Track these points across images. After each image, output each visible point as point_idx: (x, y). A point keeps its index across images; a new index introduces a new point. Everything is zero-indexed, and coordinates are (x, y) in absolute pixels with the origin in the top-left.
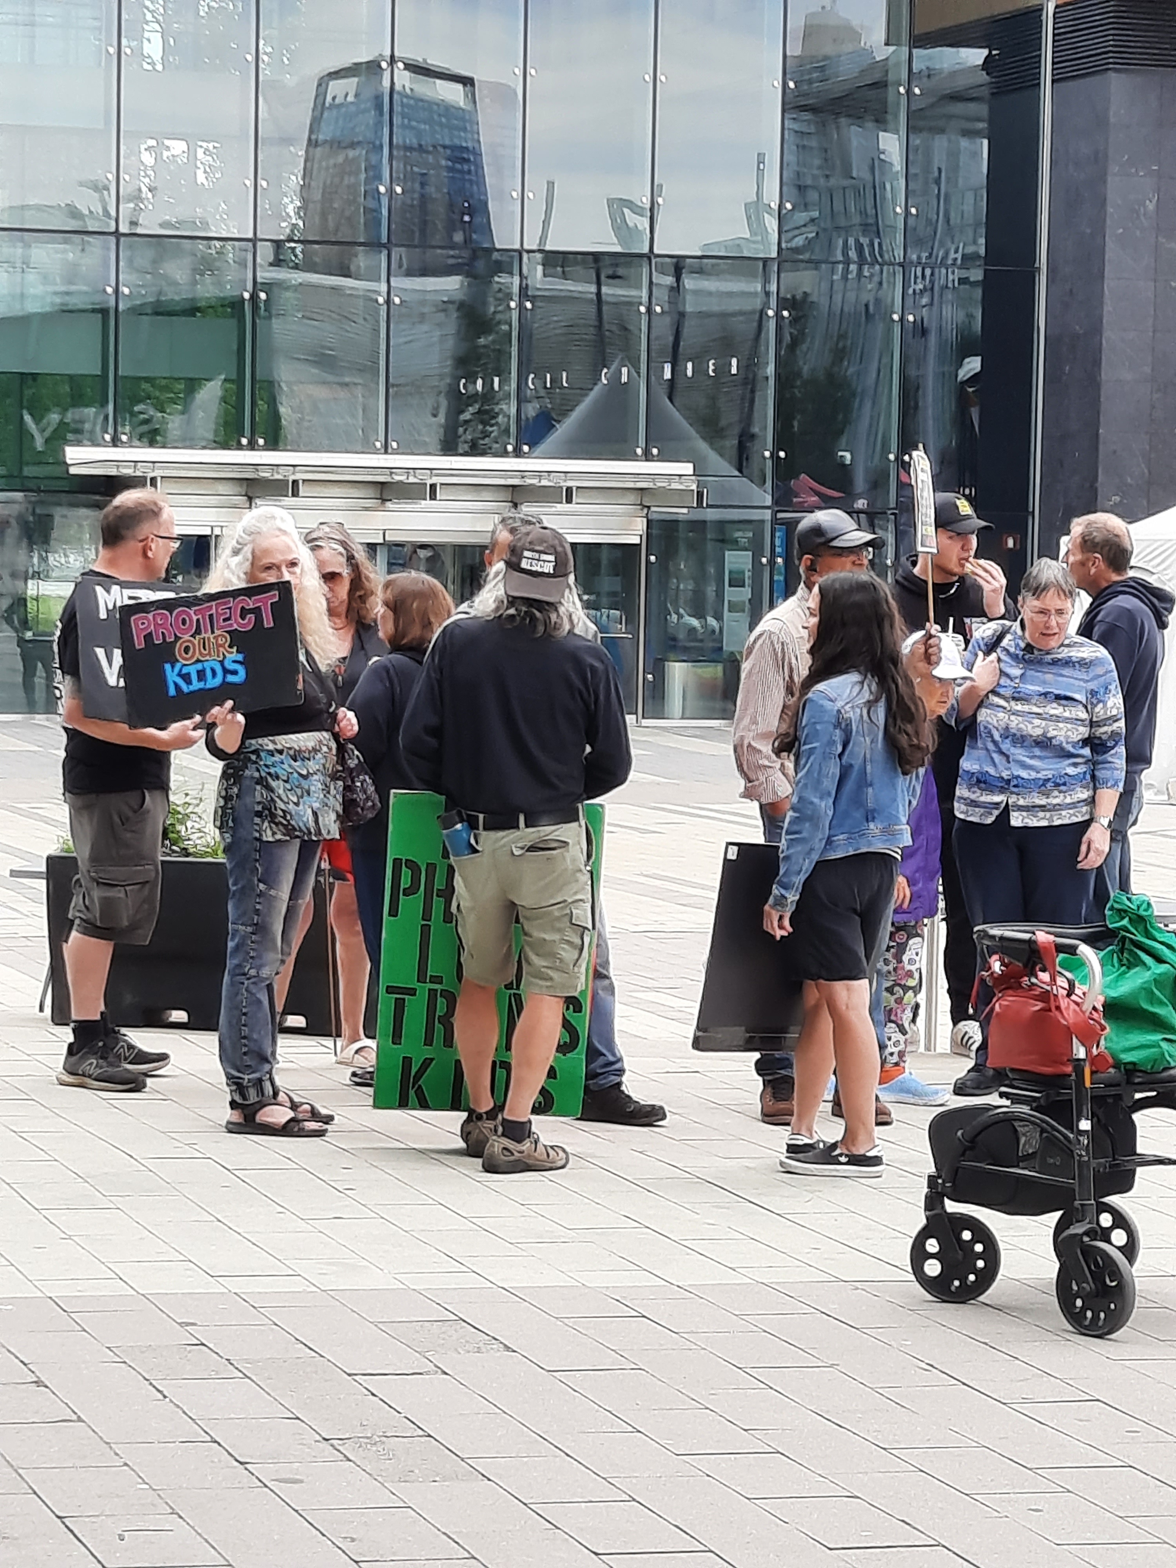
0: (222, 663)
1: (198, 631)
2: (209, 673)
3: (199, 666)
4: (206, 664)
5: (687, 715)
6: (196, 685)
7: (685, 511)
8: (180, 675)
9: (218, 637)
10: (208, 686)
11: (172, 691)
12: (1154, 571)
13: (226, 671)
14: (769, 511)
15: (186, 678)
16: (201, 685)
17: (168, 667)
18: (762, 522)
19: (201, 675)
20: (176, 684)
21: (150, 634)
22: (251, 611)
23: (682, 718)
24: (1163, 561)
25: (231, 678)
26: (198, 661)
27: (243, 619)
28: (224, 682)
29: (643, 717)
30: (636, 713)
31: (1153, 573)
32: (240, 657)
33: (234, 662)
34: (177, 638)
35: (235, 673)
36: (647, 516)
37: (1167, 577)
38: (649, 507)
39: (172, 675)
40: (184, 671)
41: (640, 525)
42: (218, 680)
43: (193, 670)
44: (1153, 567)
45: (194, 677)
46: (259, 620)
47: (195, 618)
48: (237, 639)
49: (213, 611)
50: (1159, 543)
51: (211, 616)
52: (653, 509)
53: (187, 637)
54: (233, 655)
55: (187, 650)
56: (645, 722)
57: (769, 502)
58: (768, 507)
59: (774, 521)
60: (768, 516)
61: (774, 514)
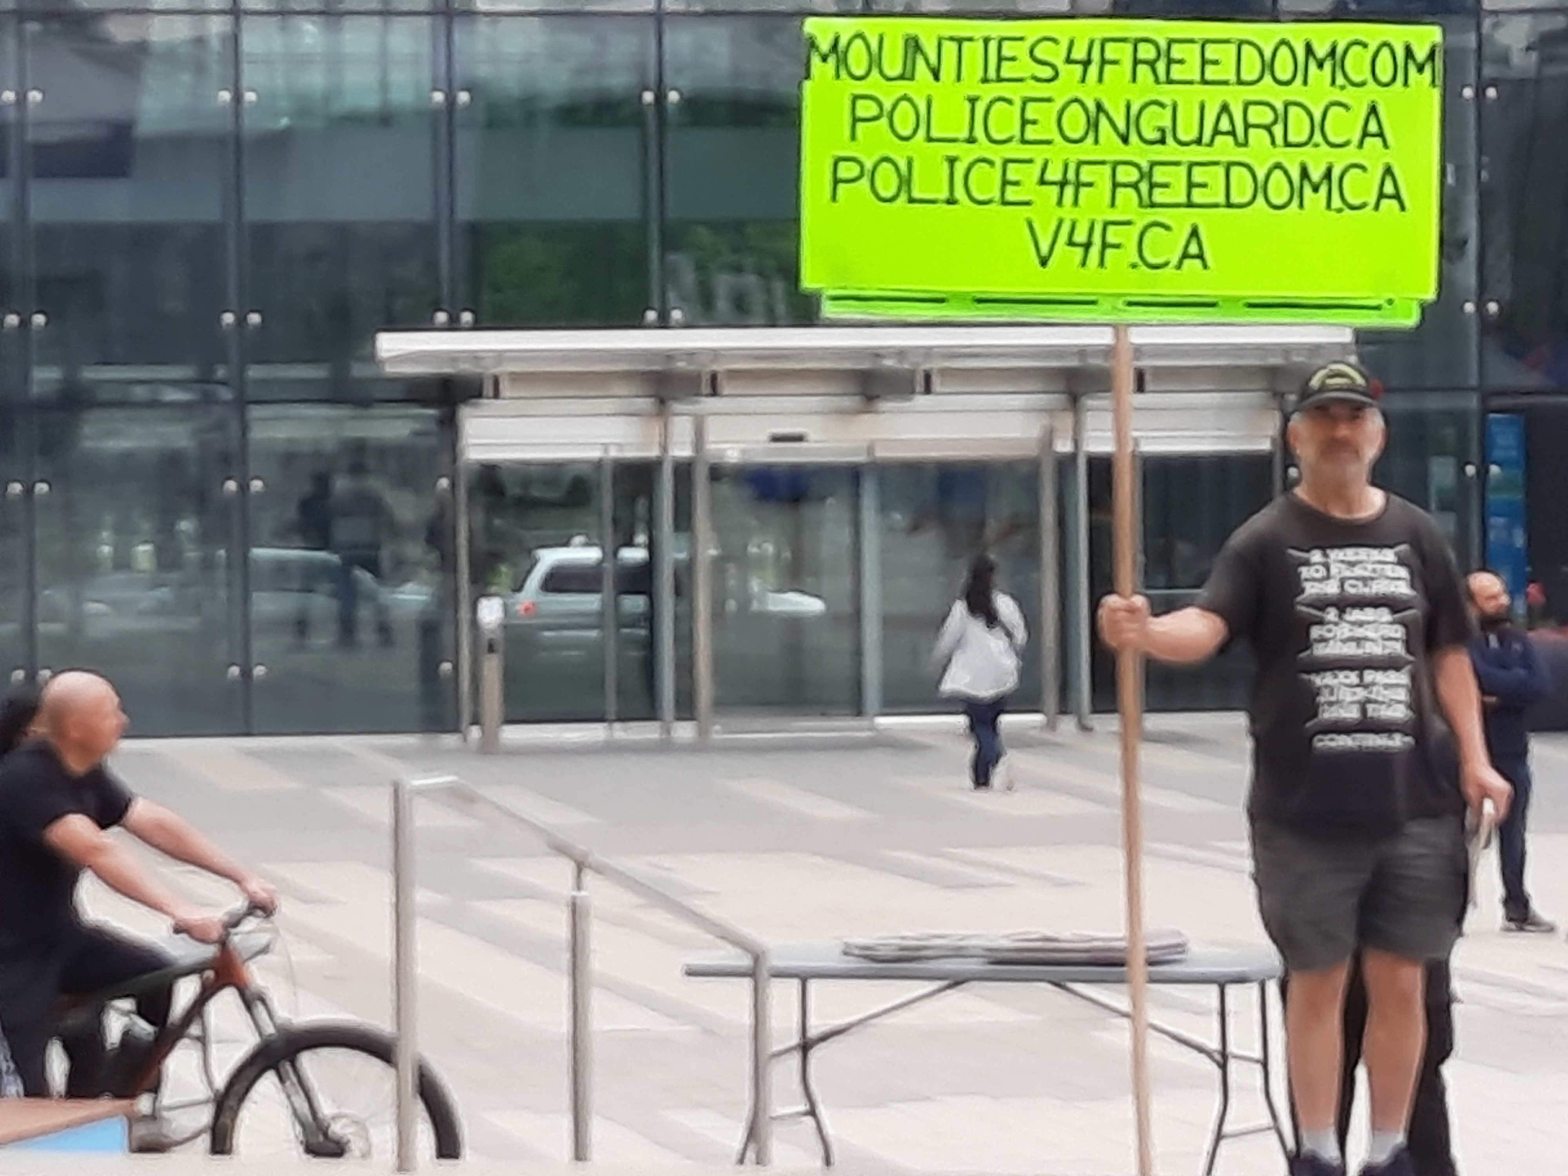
14: (1476, 395)
18: (1467, 413)
57: (1473, 381)
58: (1472, 389)
59: (1485, 410)
60: (1473, 402)
61: (1484, 400)
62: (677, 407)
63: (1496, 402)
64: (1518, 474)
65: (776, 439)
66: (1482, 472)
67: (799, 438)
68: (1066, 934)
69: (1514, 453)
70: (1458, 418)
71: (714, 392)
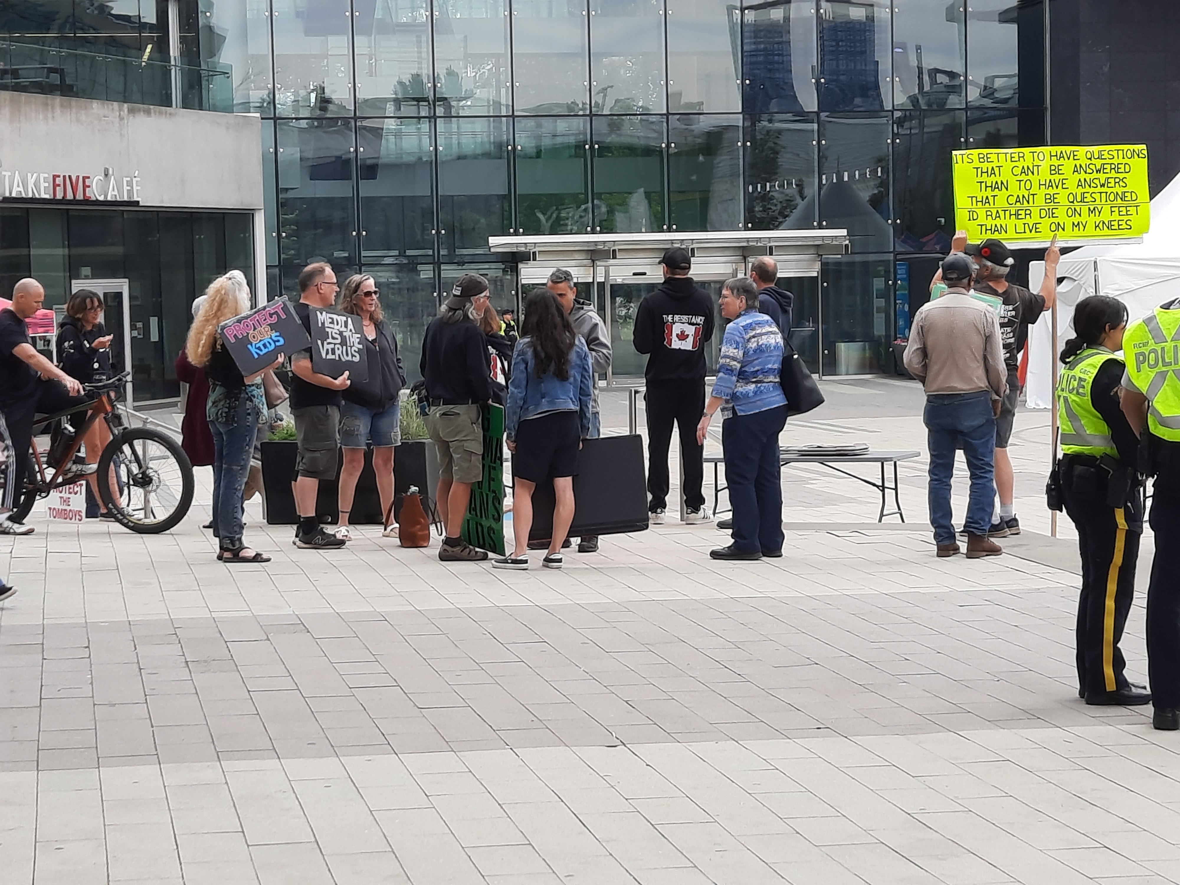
0: (271, 338)
1: (255, 329)
2: (268, 345)
3: (262, 342)
4: (265, 341)
5: (850, 372)
6: (265, 351)
7: (840, 256)
8: (256, 348)
9: (264, 328)
10: (270, 349)
11: (256, 356)
12: (1076, 279)
13: (275, 342)
14: (892, 254)
15: (259, 348)
16: (267, 350)
17: (249, 346)
18: (889, 261)
19: (265, 346)
20: (256, 353)
21: (235, 335)
22: (273, 314)
23: (847, 375)
24: (1079, 274)
25: (277, 344)
26: (261, 341)
27: (272, 317)
28: (276, 346)
29: (823, 375)
30: (819, 373)
31: (1075, 280)
32: (278, 334)
33: (276, 336)
34: (248, 334)
35: (278, 341)
36: (821, 260)
37: (1082, 282)
38: (822, 255)
39: (253, 350)
40: (257, 346)
41: (818, 266)
42: (273, 346)
43: (260, 345)
44: (1076, 277)
45: (262, 348)
46: (278, 315)
47: (251, 323)
48: (272, 327)
49: (258, 318)
50: (1077, 264)
51: (258, 320)
52: (824, 256)
53: (251, 332)
54: (274, 334)
55: (254, 337)
56: (824, 378)
57: (892, 250)
58: (891, 252)
59: (896, 260)
60: (891, 257)
61: (895, 256)
62: (598, 263)
63: (899, 257)
64: (906, 284)
65: (634, 274)
66: (895, 283)
67: (644, 274)
68: (825, 445)
69: (905, 276)
70: (886, 263)
71: (614, 257)
